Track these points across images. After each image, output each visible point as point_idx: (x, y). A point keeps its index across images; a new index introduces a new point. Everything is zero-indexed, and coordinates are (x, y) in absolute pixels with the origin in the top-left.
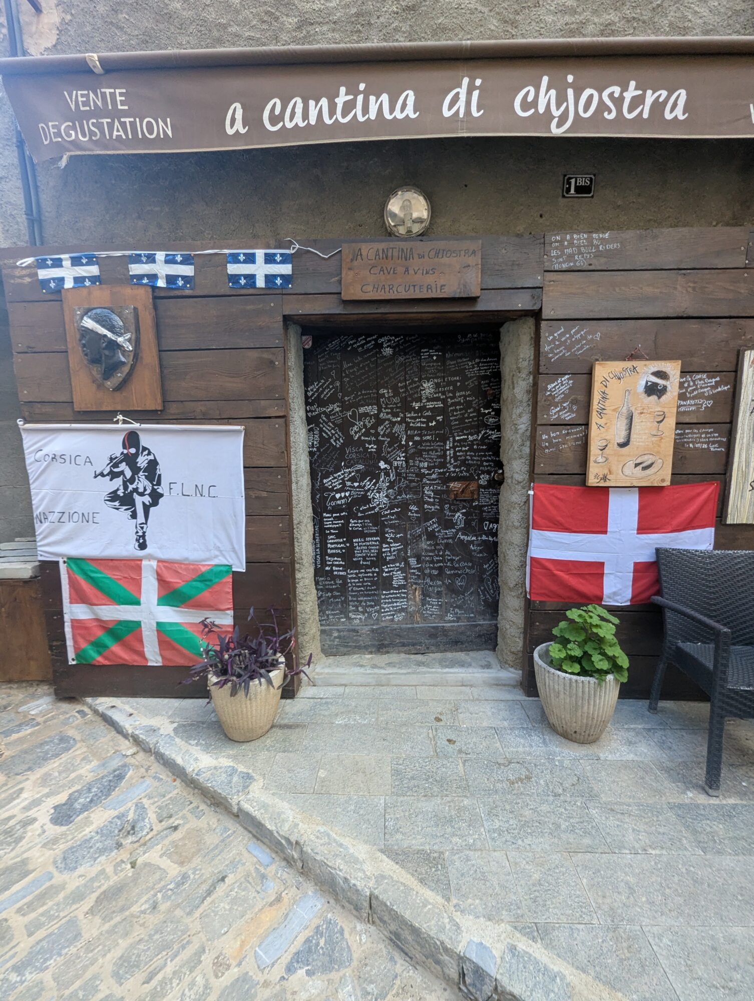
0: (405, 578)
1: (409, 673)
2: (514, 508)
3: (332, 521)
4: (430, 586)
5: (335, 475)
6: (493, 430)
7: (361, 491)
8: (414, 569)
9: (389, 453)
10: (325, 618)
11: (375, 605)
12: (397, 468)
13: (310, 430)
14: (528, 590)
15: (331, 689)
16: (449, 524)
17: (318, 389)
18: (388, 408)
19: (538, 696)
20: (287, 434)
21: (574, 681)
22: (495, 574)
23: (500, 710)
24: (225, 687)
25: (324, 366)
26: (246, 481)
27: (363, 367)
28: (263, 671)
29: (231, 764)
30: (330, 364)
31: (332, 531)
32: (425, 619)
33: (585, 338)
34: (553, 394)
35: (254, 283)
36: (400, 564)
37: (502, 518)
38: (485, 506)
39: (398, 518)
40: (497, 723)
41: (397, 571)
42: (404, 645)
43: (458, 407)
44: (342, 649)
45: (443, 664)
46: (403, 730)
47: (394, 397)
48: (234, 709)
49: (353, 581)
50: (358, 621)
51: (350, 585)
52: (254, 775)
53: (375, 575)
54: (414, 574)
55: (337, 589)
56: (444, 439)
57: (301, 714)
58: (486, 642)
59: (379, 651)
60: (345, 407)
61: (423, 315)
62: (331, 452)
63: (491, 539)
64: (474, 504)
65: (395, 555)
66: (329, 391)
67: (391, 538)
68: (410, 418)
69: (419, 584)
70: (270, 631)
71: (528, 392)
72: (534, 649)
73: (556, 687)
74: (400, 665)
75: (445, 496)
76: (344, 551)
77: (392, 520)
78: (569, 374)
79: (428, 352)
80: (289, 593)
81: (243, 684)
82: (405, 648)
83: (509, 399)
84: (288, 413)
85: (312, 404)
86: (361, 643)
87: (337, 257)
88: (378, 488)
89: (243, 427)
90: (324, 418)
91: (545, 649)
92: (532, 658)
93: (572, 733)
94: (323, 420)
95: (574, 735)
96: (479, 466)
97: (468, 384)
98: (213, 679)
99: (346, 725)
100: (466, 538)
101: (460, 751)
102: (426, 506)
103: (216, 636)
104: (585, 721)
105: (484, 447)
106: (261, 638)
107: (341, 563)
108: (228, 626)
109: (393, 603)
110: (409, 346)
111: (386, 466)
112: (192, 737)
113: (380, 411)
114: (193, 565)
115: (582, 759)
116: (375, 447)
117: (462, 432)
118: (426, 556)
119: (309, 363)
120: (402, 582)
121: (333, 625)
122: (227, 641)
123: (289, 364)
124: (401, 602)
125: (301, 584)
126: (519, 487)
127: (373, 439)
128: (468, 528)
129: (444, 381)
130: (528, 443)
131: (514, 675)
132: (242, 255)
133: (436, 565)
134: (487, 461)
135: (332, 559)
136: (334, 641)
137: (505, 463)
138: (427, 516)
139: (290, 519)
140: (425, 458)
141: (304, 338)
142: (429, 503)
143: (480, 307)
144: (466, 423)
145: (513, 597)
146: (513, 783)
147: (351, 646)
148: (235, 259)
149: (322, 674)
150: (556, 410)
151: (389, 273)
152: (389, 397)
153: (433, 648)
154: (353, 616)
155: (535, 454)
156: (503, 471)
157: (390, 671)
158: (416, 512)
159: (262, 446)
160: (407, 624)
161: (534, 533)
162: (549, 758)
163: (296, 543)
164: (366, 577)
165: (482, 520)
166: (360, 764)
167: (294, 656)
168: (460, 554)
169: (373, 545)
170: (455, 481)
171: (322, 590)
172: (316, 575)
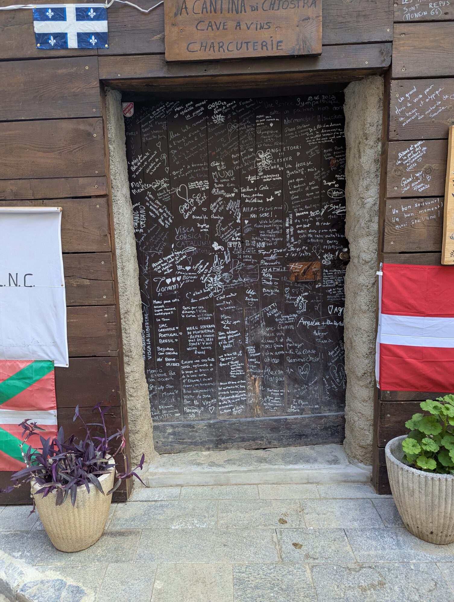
0: (244, 368)
1: (250, 471)
2: (362, 290)
3: (163, 308)
4: (272, 376)
5: (165, 259)
6: (336, 204)
7: (193, 275)
8: (253, 358)
9: (223, 232)
10: (158, 413)
11: (212, 398)
12: (232, 249)
13: (136, 209)
14: (378, 379)
15: (165, 490)
16: (289, 309)
17: (142, 163)
18: (221, 183)
19: (391, 493)
20: (110, 215)
21: (430, 478)
22: (341, 361)
23: (349, 510)
24: (50, 495)
25: (148, 137)
26: (66, 269)
27: (193, 137)
28: (91, 476)
29: (60, 577)
30: (155, 134)
31: (163, 319)
32: (266, 412)
33: (441, 99)
34: (404, 163)
35: (66, 43)
36: (238, 353)
37: (349, 300)
38: (329, 288)
39: (235, 303)
40: (348, 524)
41: (234, 361)
42: (243, 440)
43: (298, 180)
44: (177, 446)
45: (287, 459)
46: (245, 534)
47: (227, 170)
48: (61, 517)
49: (187, 372)
50: (193, 416)
51: (184, 377)
52: (84, 588)
53: (211, 365)
54: (253, 363)
55: (170, 382)
56: (283, 216)
57: (134, 520)
58: (332, 434)
59: (217, 447)
60: (173, 183)
61: (258, 76)
62: (159, 233)
63: (336, 324)
64: (317, 286)
65: (231, 343)
66: (155, 165)
67: (227, 325)
68: (246, 193)
69: (259, 374)
70: (98, 431)
71: (376, 161)
72: (386, 443)
73: (411, 485)
74: (240, 461)
75: (285, 279)
76: (176, 340)
77: (227, 305)
78: (422, 140)
79: (264, 118)
80: (117, 388)
81: (70, 491)
82: (246, 443)
83: (355, 169)
84: (109, 191)
85: (136, 180)
86: (198, 438)
87: (159, 11)
88: (211, 272)
89: (60, 208)
90: (151, 196)
91: (397, 443)
92: (384, 452)
93: (428, 534)
94: (149, 198)
95: (430, 536)
96: (322, 244)
97: (309, 154)
98: (36, 486)
99: (183, 530)
100: (308, 323)
101: (307, 556)
102: (264, 289)
103: (38, 438)
104: (442, 521)
105: (328, 224)
106: (89, 439)
107: (174, 353)
108: (52, 426)
109: (230, 395)
110: (242, 112)
111: (220, 247)
112: (15, 548)
113: (211, 186)
114: (10, 361)
115: (439, 561)
116: (208, 226)
117: (303, 207)
118: (265, 344)
119: (132, 134)
120: (241, 372)
121: (167, 421)
122: (50, 443)
123: (109, 136)
124: (240, 394)
125: (131, 378)
126: (366, 267)
127: (205, 217)
128: (310, 313)
129: (282, 151)
130: (376, 219)
131: (363, 471)
132: (50, 11)
133: (276, 353)
134: (330, 239)
135: (164, 350)
136: (168, 438)
137: (350, 240)
138: (265, 301)
139: (116, 308)
140: (262, 238)
141: (125, 105)
142: (267, 286)
143: (322, 65)
144: (307, 197)
145: (362, 386)
146: (365, 590)
147: (186, 442)
148: (42, 15)
149: (155, 474)
150: (409, 181)
151: (218, 29)
152: (222, 170)
153: (275, 443)
154: (188, 411)
155: (384, 231)
156: (349, 250)
157: (229, 470)
158: (254, 297)
159: (82, 229)
160: (246, 417)
161: (384, 318)
162: (403, 562)
163: (124, 334)
164: (201, 368)
165: (325, 304)
166: (199, 573)
167: (125, 457)
168: (302, 341)
169: (208, 334)
170: (295, 262)
171: (153, 383)
172: (146, 368)
